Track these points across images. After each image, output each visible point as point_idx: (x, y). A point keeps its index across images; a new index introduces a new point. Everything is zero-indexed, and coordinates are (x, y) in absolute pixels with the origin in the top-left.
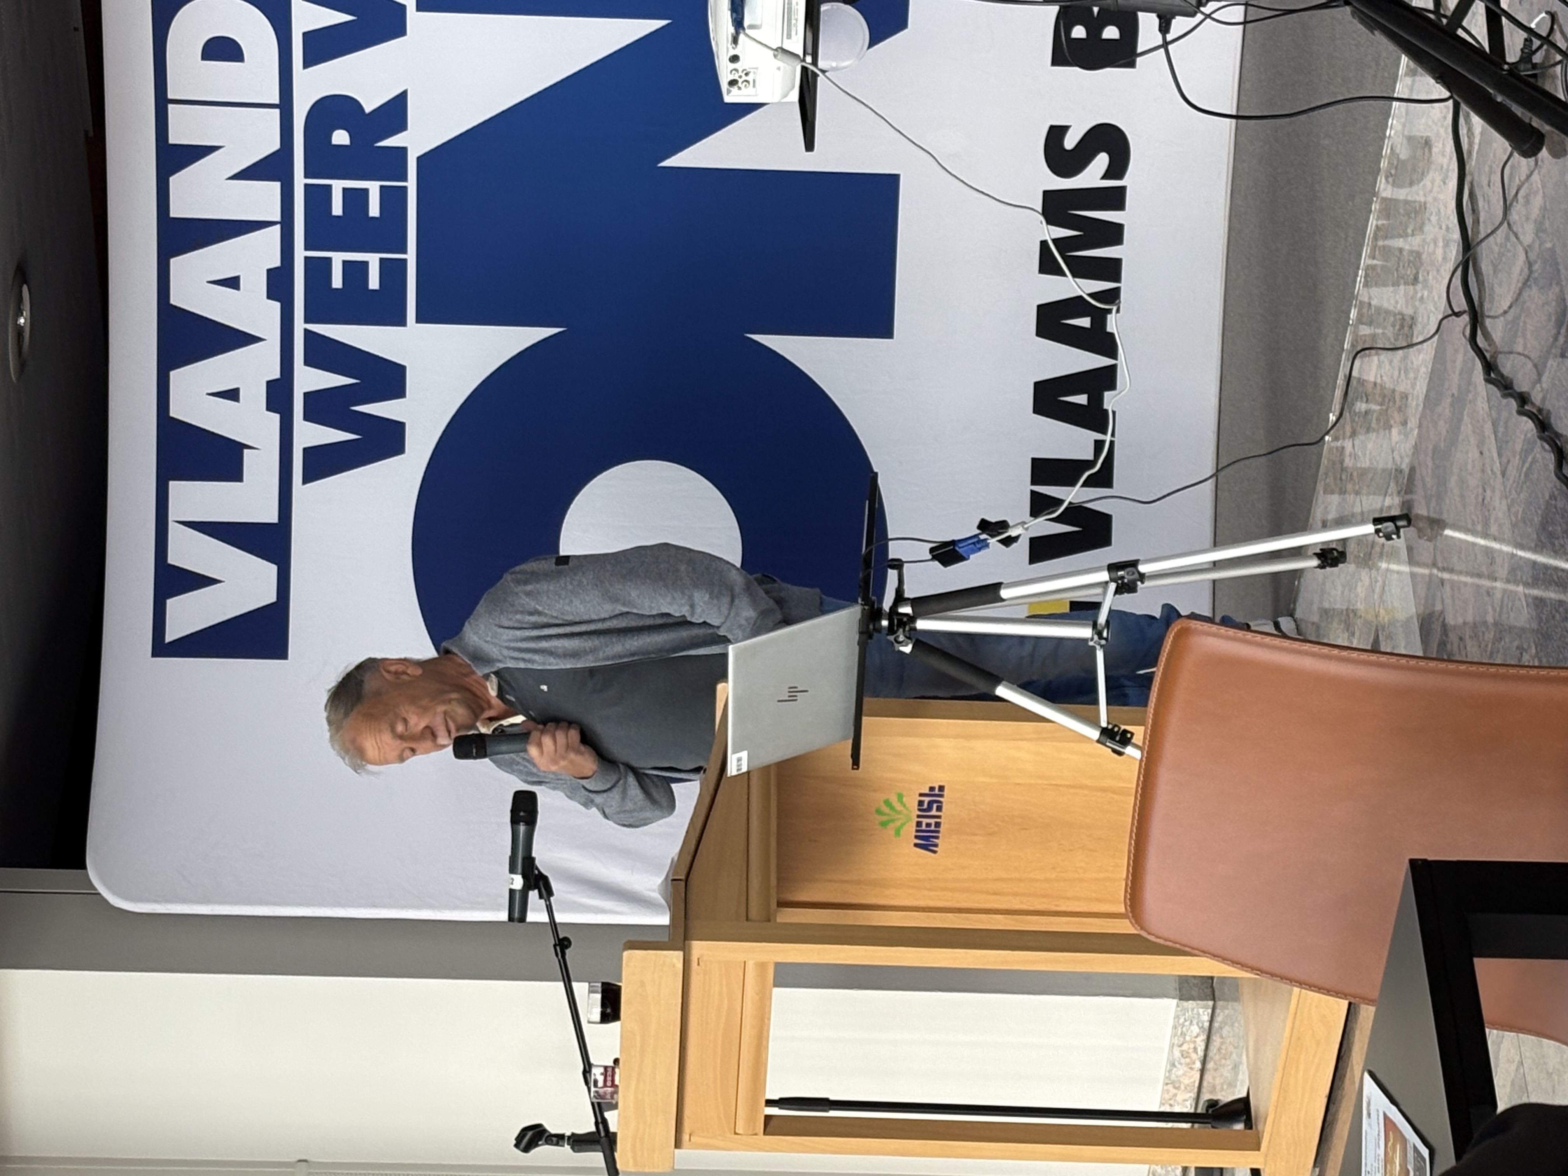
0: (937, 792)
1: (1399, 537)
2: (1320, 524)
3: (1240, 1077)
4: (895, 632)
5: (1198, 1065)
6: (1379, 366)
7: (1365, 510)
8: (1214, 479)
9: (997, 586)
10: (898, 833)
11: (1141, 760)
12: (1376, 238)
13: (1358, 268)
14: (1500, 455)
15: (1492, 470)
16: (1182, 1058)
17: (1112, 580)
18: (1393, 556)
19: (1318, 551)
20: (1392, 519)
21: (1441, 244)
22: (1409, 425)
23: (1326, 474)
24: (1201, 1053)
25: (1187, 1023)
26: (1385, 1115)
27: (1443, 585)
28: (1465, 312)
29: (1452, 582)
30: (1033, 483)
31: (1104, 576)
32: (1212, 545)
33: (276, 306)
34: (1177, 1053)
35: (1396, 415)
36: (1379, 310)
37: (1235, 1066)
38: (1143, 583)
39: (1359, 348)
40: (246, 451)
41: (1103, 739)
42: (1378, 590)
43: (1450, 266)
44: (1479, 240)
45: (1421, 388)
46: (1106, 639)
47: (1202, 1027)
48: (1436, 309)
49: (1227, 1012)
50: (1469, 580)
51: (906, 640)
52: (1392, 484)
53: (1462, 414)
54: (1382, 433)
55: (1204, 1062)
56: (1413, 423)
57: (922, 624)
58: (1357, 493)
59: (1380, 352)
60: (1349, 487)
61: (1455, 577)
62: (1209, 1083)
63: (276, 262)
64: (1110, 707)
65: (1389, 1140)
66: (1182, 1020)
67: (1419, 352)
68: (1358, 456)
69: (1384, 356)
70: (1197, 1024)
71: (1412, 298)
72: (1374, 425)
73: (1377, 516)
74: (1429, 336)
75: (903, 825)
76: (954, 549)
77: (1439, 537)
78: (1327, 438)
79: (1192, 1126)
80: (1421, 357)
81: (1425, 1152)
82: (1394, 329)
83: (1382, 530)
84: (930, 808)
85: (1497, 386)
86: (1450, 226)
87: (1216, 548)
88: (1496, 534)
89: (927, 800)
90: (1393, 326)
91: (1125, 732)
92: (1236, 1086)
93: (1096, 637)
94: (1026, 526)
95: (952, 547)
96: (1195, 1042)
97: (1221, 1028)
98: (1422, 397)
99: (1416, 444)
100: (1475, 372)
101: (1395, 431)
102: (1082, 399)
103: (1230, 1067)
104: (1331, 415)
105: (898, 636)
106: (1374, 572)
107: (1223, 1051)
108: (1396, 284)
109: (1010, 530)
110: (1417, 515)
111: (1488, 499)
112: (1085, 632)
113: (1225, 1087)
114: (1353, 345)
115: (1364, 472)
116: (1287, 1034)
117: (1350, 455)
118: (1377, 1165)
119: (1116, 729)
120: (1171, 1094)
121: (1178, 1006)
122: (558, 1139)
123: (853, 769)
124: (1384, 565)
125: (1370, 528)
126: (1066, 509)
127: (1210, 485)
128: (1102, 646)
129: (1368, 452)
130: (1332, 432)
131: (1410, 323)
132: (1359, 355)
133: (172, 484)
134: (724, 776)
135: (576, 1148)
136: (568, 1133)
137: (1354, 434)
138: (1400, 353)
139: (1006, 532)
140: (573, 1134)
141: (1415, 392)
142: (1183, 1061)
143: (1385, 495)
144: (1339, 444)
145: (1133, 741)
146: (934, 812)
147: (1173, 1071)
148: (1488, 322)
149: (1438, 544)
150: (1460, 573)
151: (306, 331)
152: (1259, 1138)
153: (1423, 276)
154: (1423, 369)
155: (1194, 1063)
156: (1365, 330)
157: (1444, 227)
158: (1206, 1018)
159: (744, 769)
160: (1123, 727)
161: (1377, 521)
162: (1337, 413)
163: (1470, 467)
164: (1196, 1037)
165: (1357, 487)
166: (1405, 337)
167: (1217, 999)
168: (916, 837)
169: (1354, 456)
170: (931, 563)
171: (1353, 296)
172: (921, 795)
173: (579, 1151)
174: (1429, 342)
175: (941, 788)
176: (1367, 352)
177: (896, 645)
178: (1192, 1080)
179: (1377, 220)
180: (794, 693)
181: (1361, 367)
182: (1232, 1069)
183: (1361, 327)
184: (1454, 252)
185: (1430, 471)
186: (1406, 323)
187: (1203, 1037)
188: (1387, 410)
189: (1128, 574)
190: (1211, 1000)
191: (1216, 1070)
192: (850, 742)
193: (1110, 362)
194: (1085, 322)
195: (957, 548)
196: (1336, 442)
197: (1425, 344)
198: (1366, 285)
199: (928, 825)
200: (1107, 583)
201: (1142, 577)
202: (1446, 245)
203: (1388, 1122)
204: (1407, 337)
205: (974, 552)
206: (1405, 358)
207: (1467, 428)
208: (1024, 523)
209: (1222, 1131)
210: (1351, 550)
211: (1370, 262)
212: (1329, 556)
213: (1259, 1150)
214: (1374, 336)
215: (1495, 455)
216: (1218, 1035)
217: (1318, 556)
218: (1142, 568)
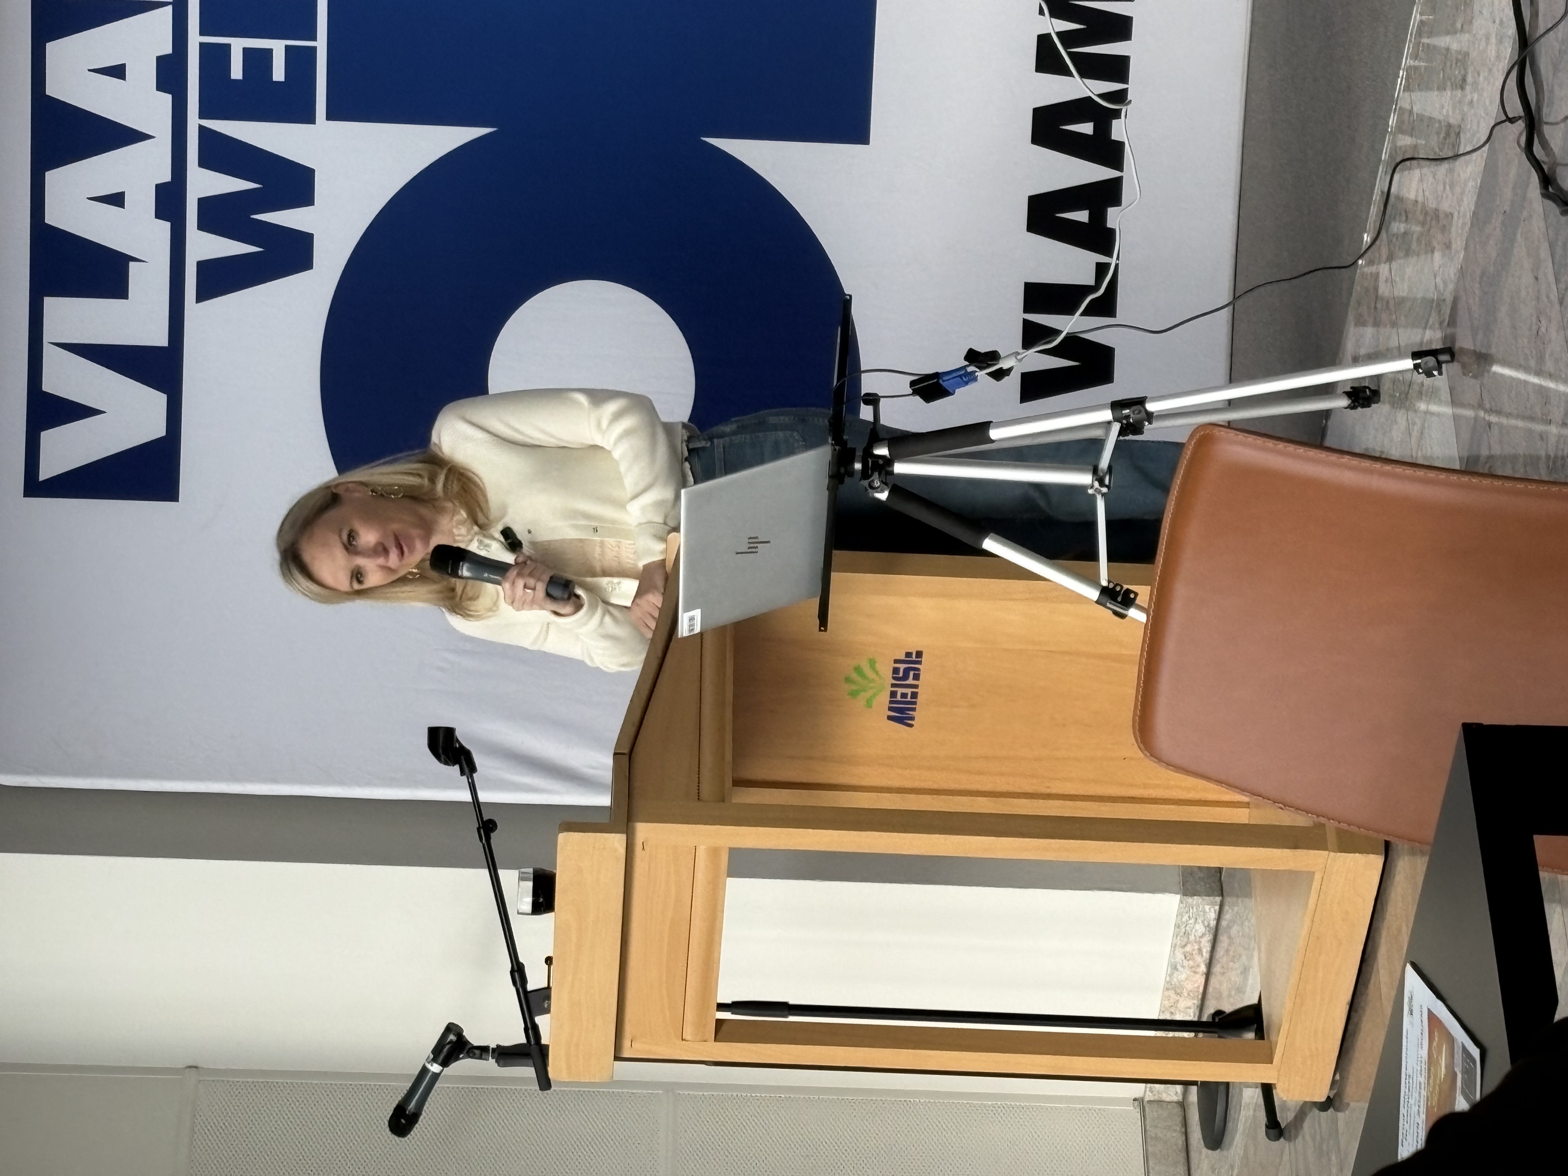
0: (914, 658)
1: (1440, 373)
2: (1350, 359)
3: (1250, 981)
4: (870, 476)
5: (1203, 968)
6: (1421, 180)
7: (1403, 344)
8: (1231, 307)
9: (985, 426)
10: (869, 704)
11: (1146, 625)
12: (1419, 34)
13: (1399, 68)
14: (1557, 281)
15: (1548, 297)
16: (1184, 961)
17: (1116, 419)
18: (1432, 395)
19: (1348, 389)
20: (1433, 353)
21: (1493, 40)
22: (1454, 246)
23: (1359, 303)
24: (1206, 954)
25: (1192, 921)
26: (1430, 1012)
27: (1490, 428)
28: (1520, 118)
29: (1501, 426)
30: (1026, 310)
31: (1107, 415)
32: (1228, 381)
33: (166, 99)
34: (1179, 956)
35: (1439, 236)
36: (1421, 118)
37: (1245, 969)
38: (1150, 423)
39: (1399, 159)
40: (131, 264)
41: (1104, 599)
42: (1415, 433)
43: (1504, 64)
44: (1538, 35)
45: (1468, 204)
46: (1108, 487)
47: (1208, 925)
48: (1487, 114)
49: (1236, 909)
50: (1520, 423)
51: (883, 485)
52: (1434, 314)
53: (1515, 234)
54: (1423, 257)
55: (1210, 965)
56: (1458, 244)
57: (900, 468)
58: (1394, 324)
59: (1422, 162)
60: (1384, 316)
61: (1504, 421)
62: (1214, 988)
63: (167, 49)
64: (1110, 564)
65: (1434, 1039)
66: (1185, 918)
67: (1467, 164)
68: (1395, 281)
69: (1427, 170)
70: (1203, 922)
71: (1460, 102)
72: (1414, 246)
73: (1416, 349)
74: (1479, 145)
75: (875, 695)
76: (938, 381)
77: (1486, 374)
78: (1360, 262)
79: (1196, 1036)
80: (1469, 169)
81: (1475, 1052)
82: (1438, 137)
83: (1422, 365)
84: (906, 677)
85: (1554, 201)
86: (1505, 19)
87: (1232, 384)
88: (1552, 370)
89: (902, 667)
90: (1438, 133)
91: (1128, 591)
92: (1244, 993)
93: (1096, 484)
94: (1019, 357)
95: (935, 380)
96: (1200, 942)
97: (1229, 927)
98: (1469, 215)
99: (1461, 267)
100: (1531, 186)
101: (1437, 255)
102: (1082, 216)
103: (1239, 971)
104: (1365, 236)
105: (873, 481)
106: (1410, 413)
107: (1231, 953)
108: (1442, 88)
109: (1001, 361)
110: (1462, 350)
111: (1543, 329)
112: (1084, 479)
113: (1233, 993)
114: (1391, 156)
115: (1400, 302)
116: (1304, 932)
117: (1386, 281)
118: (1419, 1069)
119: (1118, 589)
120: (1172, 1001)
121: (1181, 902)
122: (482, 1051)
123: (820, 630)
124: (1422, 406)
125: (1408, 364)
126: (1065, 338)
127: (1225, 314)
128: (1103, 495)
129: (1407, 277)
130: (1366, 256)
131: (1457, 131)
132: (1398, 169)
133: (47, 300)
134: (674, 637)
135: (501, 1062)
136: (493, 1045)
137: (1390, 258)
138: (1445, 166)
139: (995, 365)
140: (498, 1046)
141: (1462, 209)
142: (1186, 963)
143: (1425, 328)
144: (1373, 269)
145: (1138, 601)
146: (910, 681)
147: (1175, 975)
148: (1547, 130)
149: (1485, 381)
150: (1509, 415)
151: (201, 128)
152: (1271, 1048)
153: (1473, 77)
154: (1471, 184)
155: (1198, 966)
156: (1405, 141)
157: (1497, 21)
158: (1212, 915)
159: (697, 629)
160: (1125, 587)
161: (1415, 355)
162: (1373, 234)
163: (1523, 293)
164: (1201, 937)
165: (1394, 317)
166: (1451, 146)
167: (1225, 894)
168: (890, 709)
169: (1391, 281)
170: (911, 397)
171: (1392, 100)
172: (896, 661)
173: (505, 1065)
174: (1479, 152)
175: (919, 654)
176: (1408, 163)
177: (870, 490)
178: (1196, 985)
179: (1421, 14)
180: (754, 544)
181: (1400, 181)
182: (1242, 973)
183: (1400, 136)
184: (1508, 50)
185: (1477, 299)
186: (1452, 132)
187: (1209, 937)
188: (1429, 231)
189: (1133, 412)
190: (1219, 896)
191: (1223, 974)
192: (816, 601)
193: (1114, 173)
194: (1087, 128)
195: (941, 382)
196: (1371, 267)
197: (1474, 154)
198: (1407, 88)
199: (904, 695)
200: (1109, 423)
201: (1150, 417)
202: (1500, 41)
203: (1433, 1019)
204: (1453, 146)
205: (960, 386)
206: (1451, 171)
207: (1520, 250)
208: (1018, 353)
209: (1230, 1042)
210: (1385, 389)
211: (1411, 63)
212: (1361, 395)
213: (1272, 1063)
214: (1415, 147)
215: (1552, 279)
216: (1226, 935)
217: (1349, 394)
218: (1151, 407)
